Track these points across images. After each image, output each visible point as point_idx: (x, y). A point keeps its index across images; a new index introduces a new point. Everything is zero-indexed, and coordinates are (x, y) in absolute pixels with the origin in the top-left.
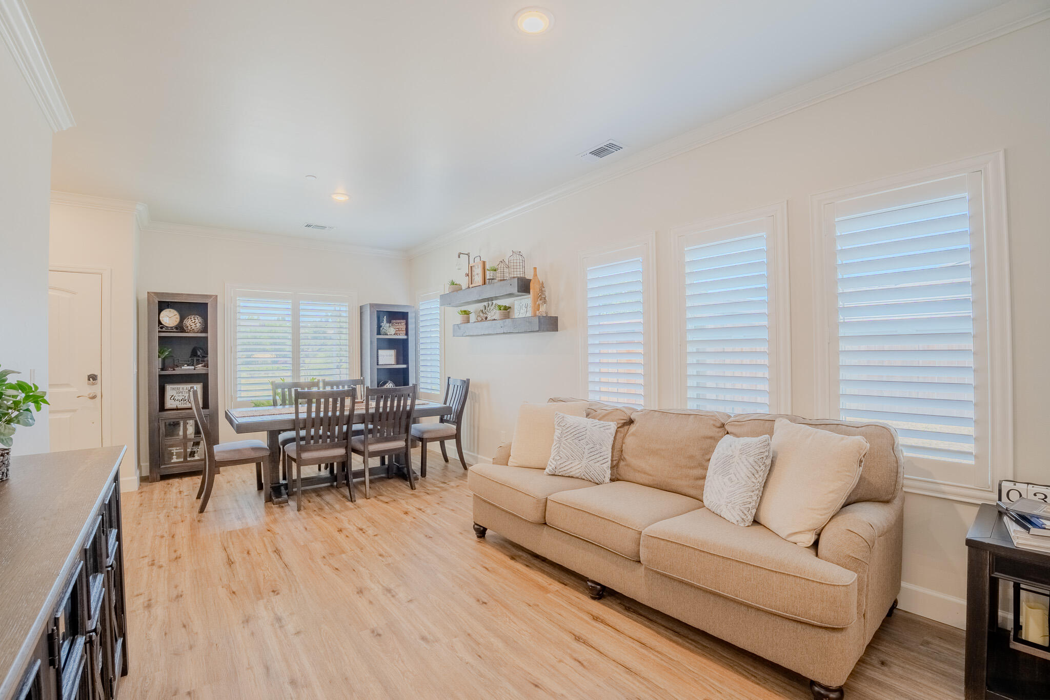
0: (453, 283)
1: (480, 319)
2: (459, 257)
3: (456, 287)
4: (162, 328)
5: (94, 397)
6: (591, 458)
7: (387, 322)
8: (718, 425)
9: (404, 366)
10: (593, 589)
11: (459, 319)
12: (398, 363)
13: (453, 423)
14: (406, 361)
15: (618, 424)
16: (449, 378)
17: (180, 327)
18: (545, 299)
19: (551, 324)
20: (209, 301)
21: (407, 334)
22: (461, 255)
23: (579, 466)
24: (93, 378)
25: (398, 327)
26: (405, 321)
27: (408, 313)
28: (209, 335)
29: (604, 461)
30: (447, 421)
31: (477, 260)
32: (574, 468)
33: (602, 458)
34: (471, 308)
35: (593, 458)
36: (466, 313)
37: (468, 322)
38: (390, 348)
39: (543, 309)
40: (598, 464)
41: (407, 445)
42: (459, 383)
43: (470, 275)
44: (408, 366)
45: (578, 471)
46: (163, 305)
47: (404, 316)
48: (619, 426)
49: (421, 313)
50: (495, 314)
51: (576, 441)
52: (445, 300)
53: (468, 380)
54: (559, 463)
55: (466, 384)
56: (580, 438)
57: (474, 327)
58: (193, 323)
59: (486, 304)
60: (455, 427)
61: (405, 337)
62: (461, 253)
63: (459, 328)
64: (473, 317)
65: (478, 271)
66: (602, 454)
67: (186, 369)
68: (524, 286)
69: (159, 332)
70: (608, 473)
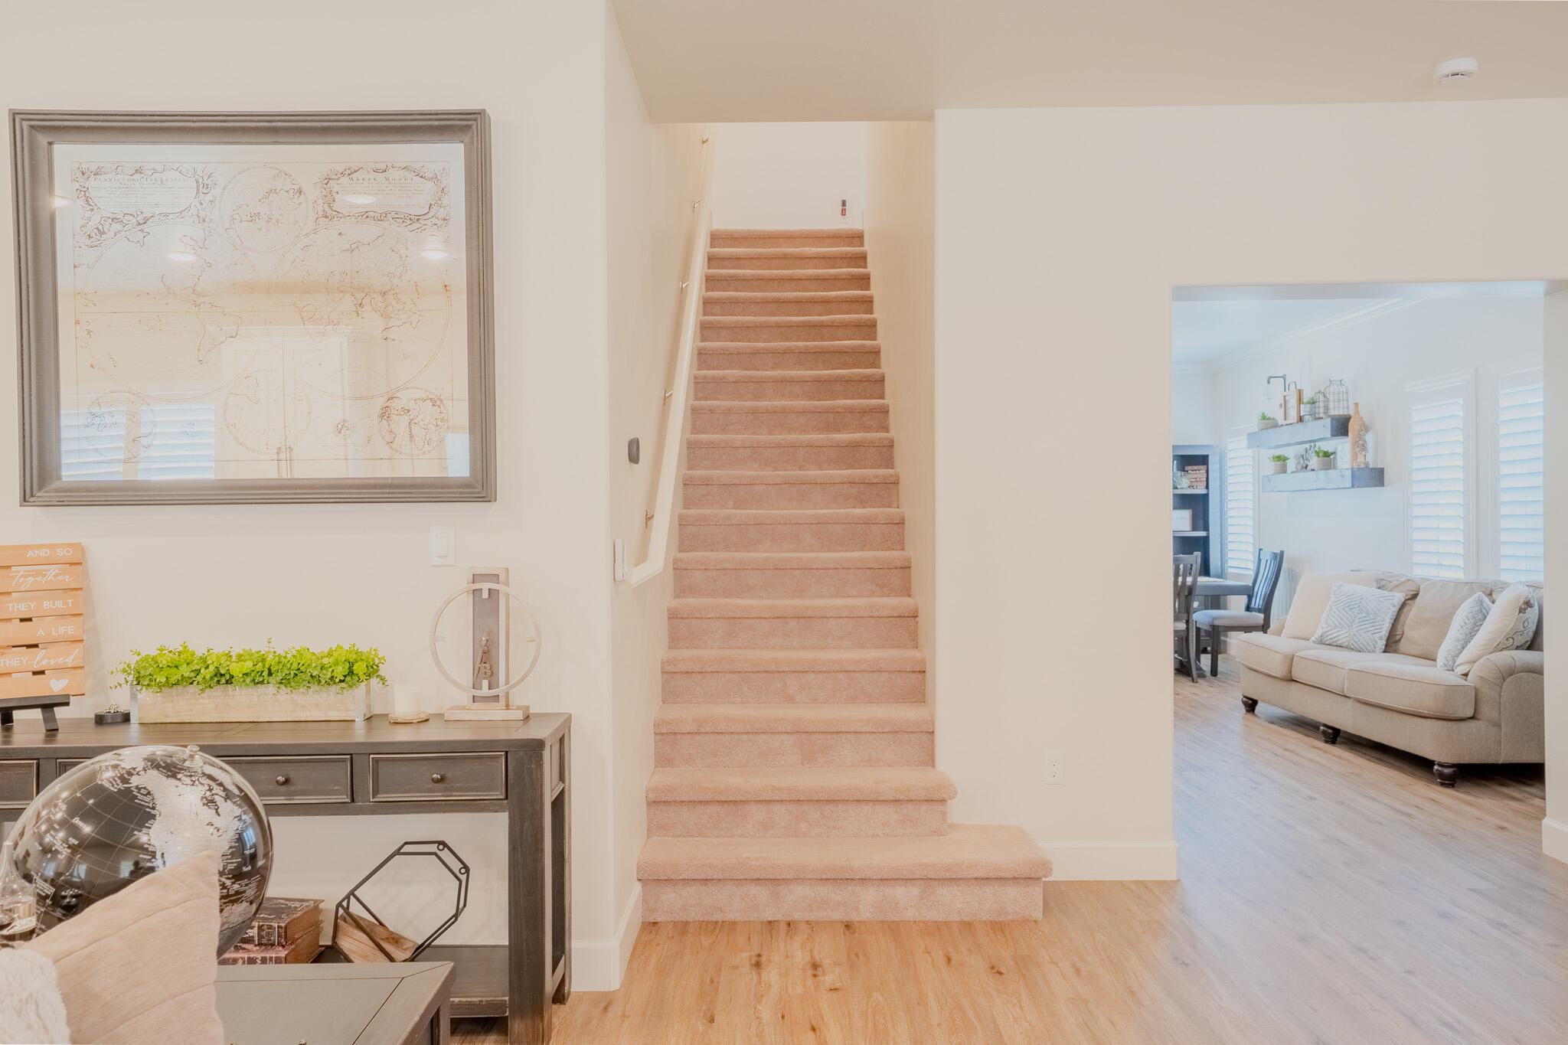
0: (1264, 418)
1: (1299, 467)
2: (1269, 382)
3: (1269, 423)
6: (1361, 628)
7: (1178, 469)
8: (1488, 592)
9: (1203, 534)
10: (1324, 732)
11: (1270, 467)
12: (1194, 529)
13: (1259, 611)
14: (1206, 528)
15: (1407, 595)
16: (1260, 550)
18: (1363, 445)
19: (1377, 477)
21: (1207, 487)
22: (1271, 380)
26: (1205, 466)
27: (1208, 455)
29: (1376, 631)
30: (1254, 610)
31: (1292, 387)
32: (1340, 637)
33: (1374, 628)
34: (1290, 452)
35: (1363, 627)
36: (1281, 459)
37: (1284, 471)
38: (1183, 508)
39: (1360, 459)
40: (1369, 634)
41: (1187, 628)
42: (1269, 557)
43: (1285, 405)
44: (1209, 534)
45: (1345, 640)
47: (1203, 460)
48: (1407, 598)
49: (1229, 456)
50: (1314, 461)
51: (1347, 609)
52: (1253, 439)
53: (1282, 553)
54: (1325, 630)
55: (1279, 558)
56: (1352, 607)
57: (1293, 479)
59: (1307, 446)
60: (1262, 616)
61: (1204, 492)
62: (1271, 377)
63: (1270, 481)
64: (1291, 465)
65: (1293, 402)
66: (1373, 624)
68: (1341, 427)
70: (1382, 644)
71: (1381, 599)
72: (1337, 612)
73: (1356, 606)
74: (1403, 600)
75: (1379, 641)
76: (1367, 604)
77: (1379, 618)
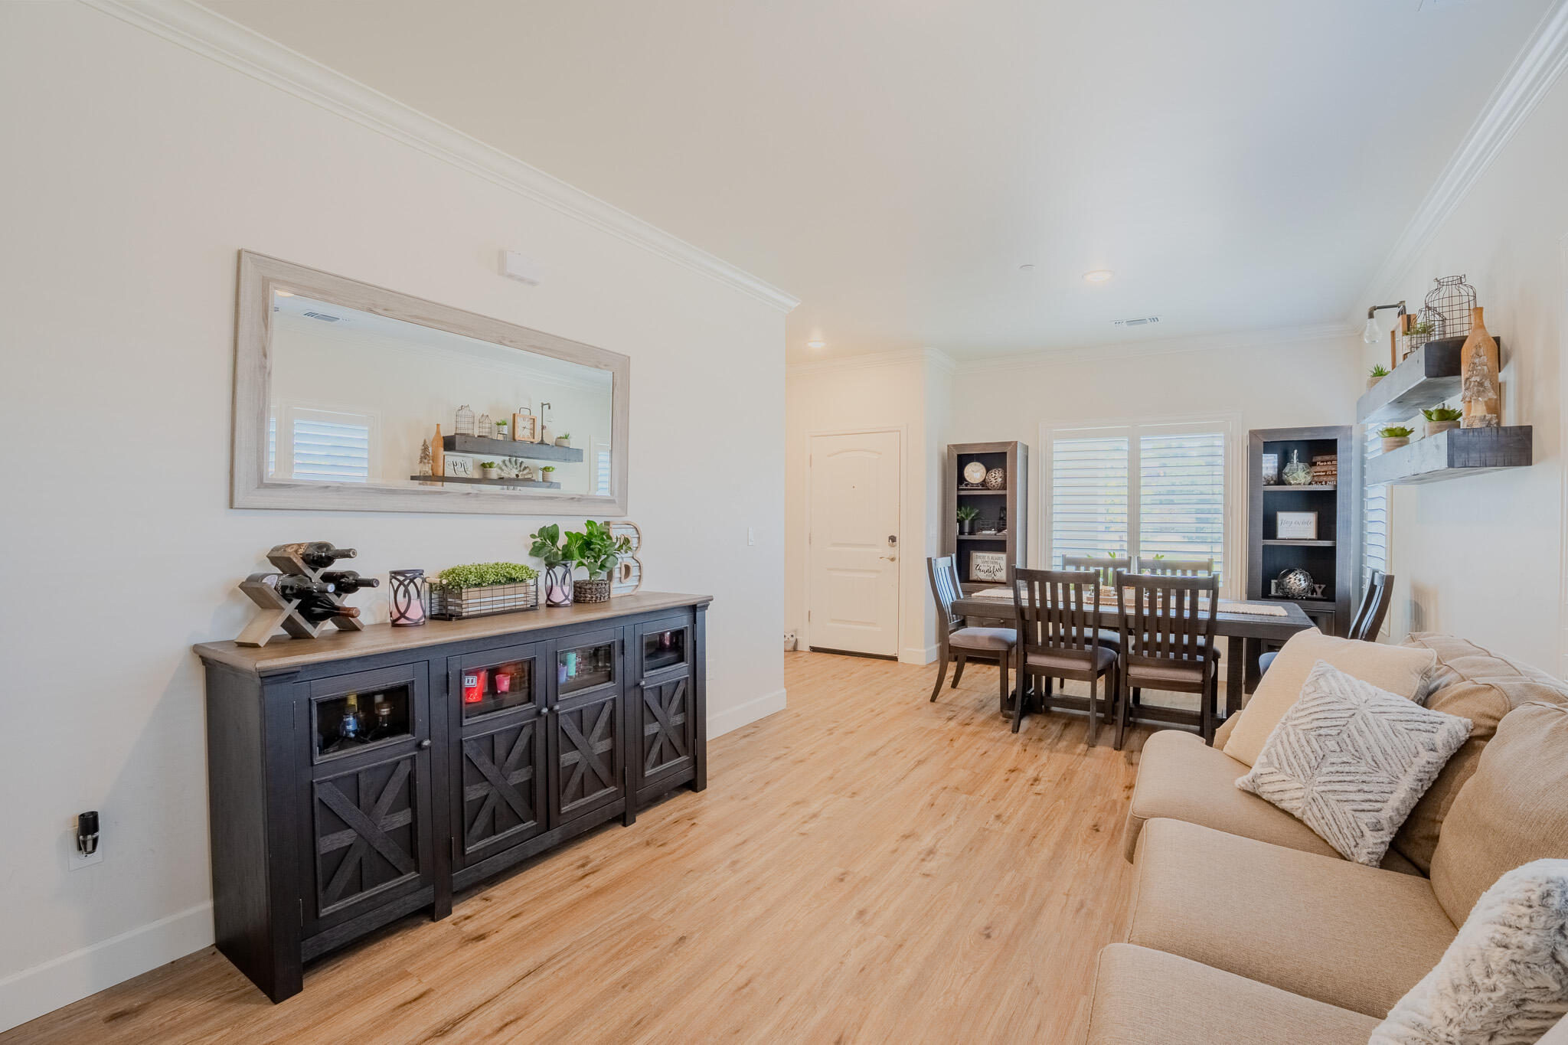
2: (1371, 316)
4: (966, 485)
5: (893, 559)
7: (1300, 460)
12: (1320, 537)
14: (1332, 534)
15: (1476, 727)
17: (984, 484)
20: (1008, 450)
21: (1335, 482)
22: (1375, 312)
23: (1300, 794)
24: (893, 539)
25: (1325, 469)
27: (1336, 440)
28: (1008, 492)
29: (1366, 806)
32: (1293, 794)
35: (1337, 787)
36: (1396, 433)
38: (1308, 509)
40: (1348, 807)
42: (1381, 583)
44: (1335, 544)
46: (963, 460)
51: (1312, 735)
53: (1393, 577)
55: (1389, 585)
56: (1322, 732)
58: (995, 478)
61: (1331, 488)
62: (1375, 308)
66: (1365, 787)
67: (989, 534)
68: (1447, 362)
69: (958, 489)
70: (1376, 842)
71: (1400, 727)
72: (1292, 738)
73: (1334, 732)
74: (1463, 736)
75: (1368, 833)
76: (1360, 732)
77: (1383, 776)
